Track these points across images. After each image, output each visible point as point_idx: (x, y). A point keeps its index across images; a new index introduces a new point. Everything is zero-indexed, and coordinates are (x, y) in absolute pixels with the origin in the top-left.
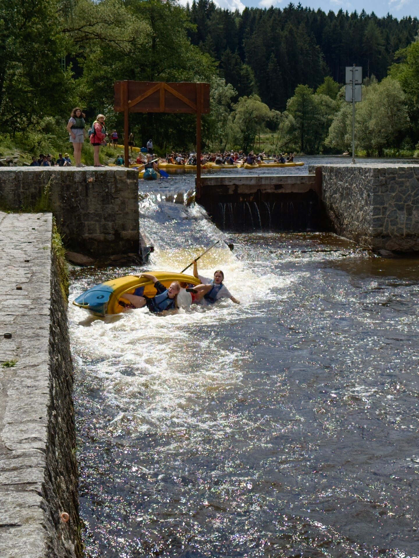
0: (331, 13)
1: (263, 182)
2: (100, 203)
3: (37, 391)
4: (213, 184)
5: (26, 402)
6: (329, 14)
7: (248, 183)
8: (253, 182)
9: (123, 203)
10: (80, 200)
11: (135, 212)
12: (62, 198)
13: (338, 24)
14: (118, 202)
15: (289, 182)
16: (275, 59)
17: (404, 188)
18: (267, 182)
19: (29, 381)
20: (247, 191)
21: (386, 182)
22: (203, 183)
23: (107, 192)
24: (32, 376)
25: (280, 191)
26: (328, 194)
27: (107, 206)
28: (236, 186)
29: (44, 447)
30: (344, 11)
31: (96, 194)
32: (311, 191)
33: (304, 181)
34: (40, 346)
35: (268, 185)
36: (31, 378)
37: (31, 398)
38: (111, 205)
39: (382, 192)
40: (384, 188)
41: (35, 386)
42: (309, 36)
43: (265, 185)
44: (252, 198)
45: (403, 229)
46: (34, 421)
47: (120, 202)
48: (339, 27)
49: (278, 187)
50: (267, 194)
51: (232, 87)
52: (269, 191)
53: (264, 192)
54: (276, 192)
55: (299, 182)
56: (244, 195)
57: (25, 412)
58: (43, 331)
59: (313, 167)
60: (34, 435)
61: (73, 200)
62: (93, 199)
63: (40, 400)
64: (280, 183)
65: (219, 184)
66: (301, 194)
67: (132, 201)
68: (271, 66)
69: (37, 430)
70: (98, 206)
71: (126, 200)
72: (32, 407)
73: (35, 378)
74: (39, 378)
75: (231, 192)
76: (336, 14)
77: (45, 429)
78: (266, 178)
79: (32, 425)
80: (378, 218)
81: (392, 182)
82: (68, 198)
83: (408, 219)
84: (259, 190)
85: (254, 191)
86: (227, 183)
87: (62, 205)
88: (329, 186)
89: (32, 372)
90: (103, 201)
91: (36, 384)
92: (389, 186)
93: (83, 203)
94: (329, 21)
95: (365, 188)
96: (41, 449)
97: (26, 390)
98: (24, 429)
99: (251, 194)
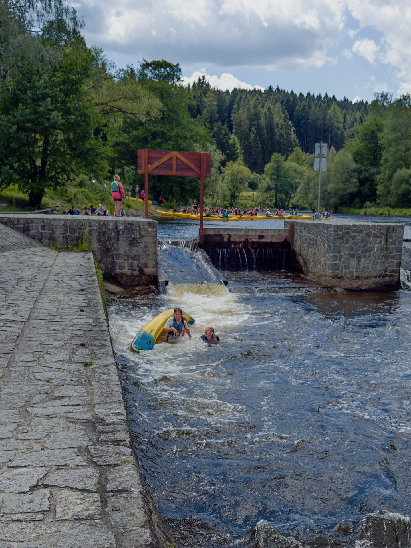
0: (301, 95)
1: (250, 233)
2: (128, 246)
3: (112, 383)
4: (212, 234)
5: (107, 390)
6: (299, 96)
7: (238, 233)
8: (242, 233)
9: (146, 247)
10: (113, 243)
11: (154, 254)
12: (99, 241)
13: (306, 104)
14: (142, 245)
15: (270, 233)
16: (255, 131)
17: (356, 240)
18: (253, 233)
19: (105, 376)
20: (238, 240)
21: (343, 235)
22: (204, 233)
23: (133, 238)
24: (107, 373)
25: (262, 240)
26: (298, 244)
27: (133, 248)
28: (230, 236)
29: (125, 418)
30: (311, 94)
31: (125, 239)
32: (286, 240)
33: (280, 233)
34: (107, 353)
35: (254, 235)
36: (106, 374)
37: (109, 387)
38: (136, 248)
39: (339, 244)
40: (341, 241)
41: (110, 380)
42: (284, 113)
43: (251, 235)
44: (241, 245)
45: (352, 272)
46: (115, 402)
47: (143, 246)
48: (307, 107)
49: (261, 237)
50: (253, 243)
51: (221, 152)
52: (255, 240)
53: (250, 241)
54: (259, 241)
55: (276, 234)
56: (236, 243)
57: (107, 396)
58: (106, 342)
59: (288, 222)
60: (117, 411)
61: (108, 243)
62: (123, 243)
63: (116, 389)
64: (262, 234)
65: (217, 233)
66: (278, 243)
67: (152, 245)
68: (252, 136)
69: (119, 408)
70: (127, 248)
71: (148, 244)
72: (111, 393)
73: (108, 374)
74: (111, 374)
75: (225, 240)
76: (305, 95)
77: (124, 408)
78: (252, 230)
79: (114, 405)
80: (336, 264)
81: (347, 236)
82: (104, 241)
83: (357, 265)
84: (247, 239)
85: (243, 240)
86: (222, 233)
87: (99, 247)
88: (299, 237)
89: (105, 370)
90: (130, 244)
91: (110, 378)
92: (345, 239)
93: (115, 246)
94: (299, 102)
95: (327, 240)
96: (124, 420)
97: (104, 382)
98: (110, 407)
99: (240, 242)
